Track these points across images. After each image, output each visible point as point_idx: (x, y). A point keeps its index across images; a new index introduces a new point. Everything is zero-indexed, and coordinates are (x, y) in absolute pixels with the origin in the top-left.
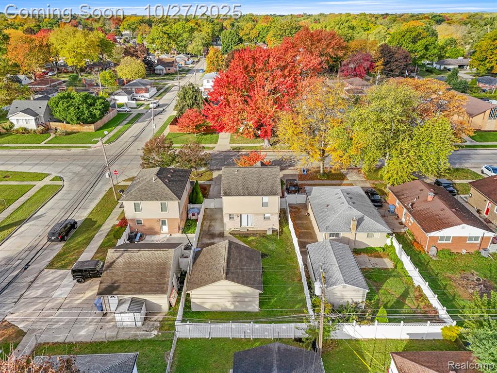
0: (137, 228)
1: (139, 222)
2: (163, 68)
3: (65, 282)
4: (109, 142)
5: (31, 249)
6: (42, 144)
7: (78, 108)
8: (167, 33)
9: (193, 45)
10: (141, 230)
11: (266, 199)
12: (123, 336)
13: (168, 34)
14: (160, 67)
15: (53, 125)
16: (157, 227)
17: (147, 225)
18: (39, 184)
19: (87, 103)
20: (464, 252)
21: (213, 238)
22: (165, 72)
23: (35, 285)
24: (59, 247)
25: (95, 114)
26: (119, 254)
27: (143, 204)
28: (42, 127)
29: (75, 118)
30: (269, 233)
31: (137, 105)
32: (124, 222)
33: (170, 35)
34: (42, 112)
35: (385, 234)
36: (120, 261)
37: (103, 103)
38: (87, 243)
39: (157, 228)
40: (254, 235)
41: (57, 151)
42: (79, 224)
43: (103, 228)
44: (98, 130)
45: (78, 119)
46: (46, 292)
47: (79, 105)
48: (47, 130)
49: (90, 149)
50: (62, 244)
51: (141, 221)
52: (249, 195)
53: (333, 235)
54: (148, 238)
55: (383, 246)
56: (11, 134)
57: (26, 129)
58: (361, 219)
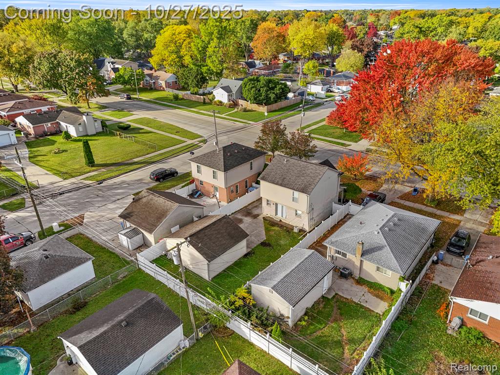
1: (201, 183)
5: (139, 180)
6: (223, 116)
7: (259, 91)
10: (202, 190)
11: (297, 194)
15: (241, 102)
17: (206, 187)
18: (189, 142)
19: (268, 87)
21: (247, 216)
23: (117, 202)
24: (155, 184)
25: (270, 98)
26: (148, 194)
28: (231, 103)
29: (252, 98)
30: (296, 230)
31: (326, 96)
32: (192, 181)
34: (234, 90)
35: (398, 276)
36: (144, 200)
37: (282, 89)
39: (212, 193)
41: (226, 122)
42: (179, 175)
45: (255, 99)
47: (261, 87)
48: (235, 105)
50: (157, 183)
51: (202, 182)
53: (339, 252)
54: (204, 198)
55: (395, 289)
56: (211, 104)
57: (221, 102)
58: (380, 248)
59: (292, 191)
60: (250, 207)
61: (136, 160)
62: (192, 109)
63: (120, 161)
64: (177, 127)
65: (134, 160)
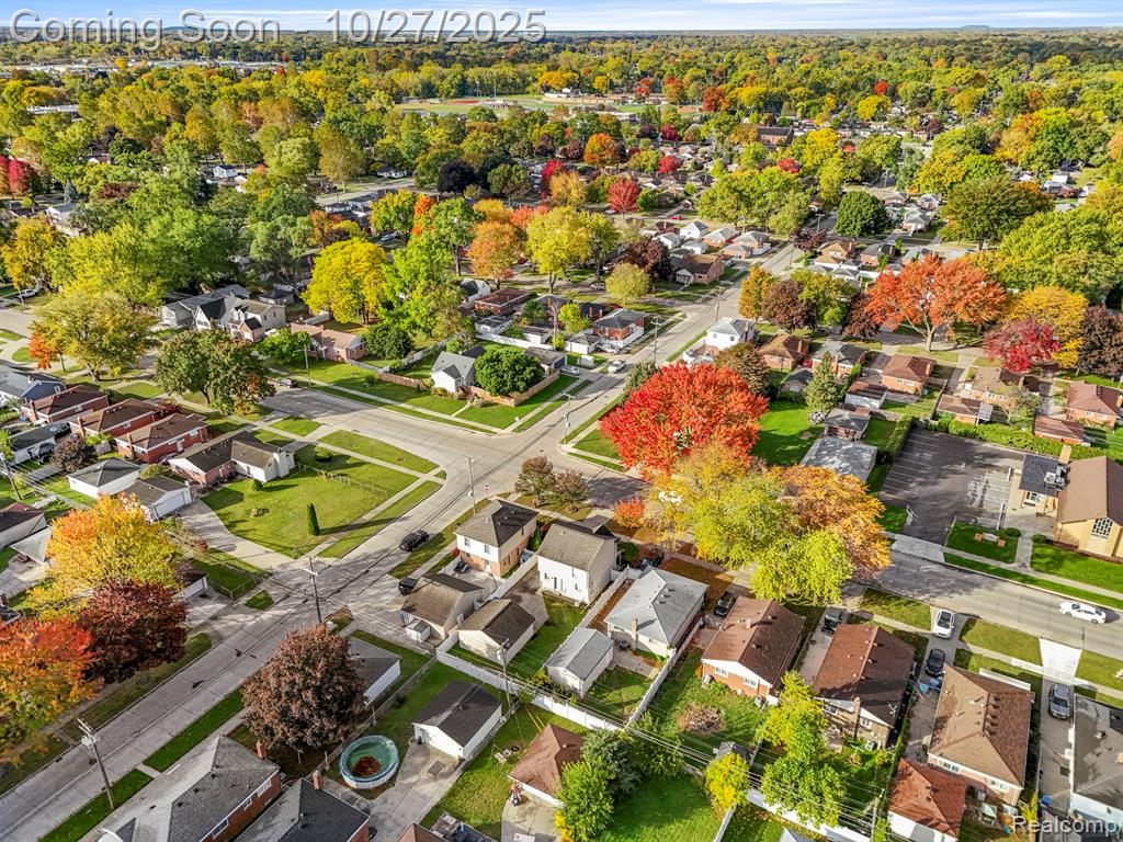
0: (466, 559)
1: (468, 555)
2: (690, 274)
3: (393, 590)
4: (519, 429)
5: (385, 551)
6: (452, 418)
7: (502, 377)
8: (737, 191)
9: (780, 216)
10: (468, 563)
12: (408, 645)
13: (740, 192)
14: (684, 272)
15: (474, 390)
16: (482, 564)
17: (475, 561)
18: (423, 478)
19: (515, 370)
20: (739, 692)
21: (524, 592)
22: (692, 279)
23: (375, 585)
24: (406, 555)
26: (426, 582)
27: (472, 541)
28: (461, 392)
30: (577, 605)
31: (595, 362)
32: (457, 552)
33: (744, 193)
34: (464, 373)
35: (668, 644)
36: (424, 589)
37: (533, 371)
38: (426, 561)
39: (482, 567)
40: (562, 601)
41: (460, 432)
42: (430, 538)
43: (446, 548)
44: (520, 404)
45: (498, 391)
46: (378, 594)
47: (504, 372)
48: (463, 398)
49: (494, 437)
50: (409, 554)
51: (470, 555)
52: (560, 561)
53: (616, 627)
54: (472, 572)
55: (664, 656)
56: (429, 394)
57: (444, 391)
58: (652, 622)
59: (571, 568)
60: (525, 580)
61: (367, 517)
62: (403, 405)
63: (348, 522)
64: (396, 448)
65: (364, 517)
